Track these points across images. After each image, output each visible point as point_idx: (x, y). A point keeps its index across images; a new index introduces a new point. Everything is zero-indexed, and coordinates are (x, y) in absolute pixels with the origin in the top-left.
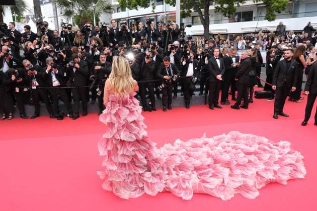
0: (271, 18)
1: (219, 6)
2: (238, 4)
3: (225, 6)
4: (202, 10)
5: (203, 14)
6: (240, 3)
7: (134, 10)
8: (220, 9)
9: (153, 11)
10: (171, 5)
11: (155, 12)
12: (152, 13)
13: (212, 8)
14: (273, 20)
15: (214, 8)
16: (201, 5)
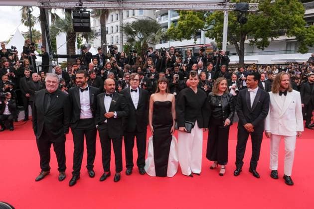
0: (305, 51)
1: (254, 40)
2: (272, 38)
3: (259, 40)
4: (238, 43)
5: (239, 46)
6: (273, 38)
7: (179, 42)
8: (253, 42)
9: (195, 43)
10: (210, 38)
11: (197, 44)
12: (194, 44)
13: (247, 41)
14: (306, 52)
15: (249, 42)
16: (237, 39)
